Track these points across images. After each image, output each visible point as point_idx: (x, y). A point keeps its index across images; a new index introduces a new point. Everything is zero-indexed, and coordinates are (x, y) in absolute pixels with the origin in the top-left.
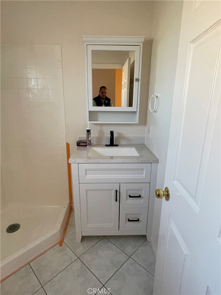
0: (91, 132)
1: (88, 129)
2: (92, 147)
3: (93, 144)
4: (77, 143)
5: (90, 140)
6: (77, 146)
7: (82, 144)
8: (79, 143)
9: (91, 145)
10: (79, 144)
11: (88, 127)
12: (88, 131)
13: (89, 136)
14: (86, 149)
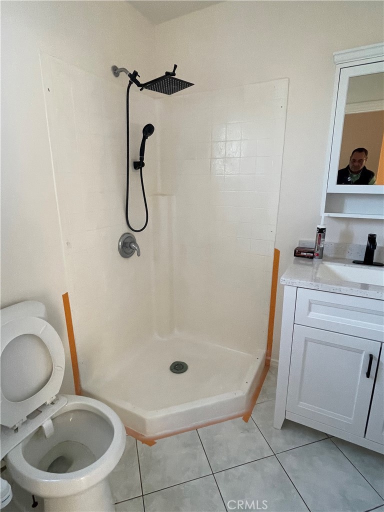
0: (327, 233)
1: (321, 227)
2: (324, 262)
3: (326, 256)
4: (295, 251)
5: (323, 248)
6: (295, 256)
7: (305, 254)
8: (299, 251)
9: (322, 258)
10: (298, 253)
11: (322, 223)
12: (321, 231)
13: (322, 239)
14: (311, 263)
